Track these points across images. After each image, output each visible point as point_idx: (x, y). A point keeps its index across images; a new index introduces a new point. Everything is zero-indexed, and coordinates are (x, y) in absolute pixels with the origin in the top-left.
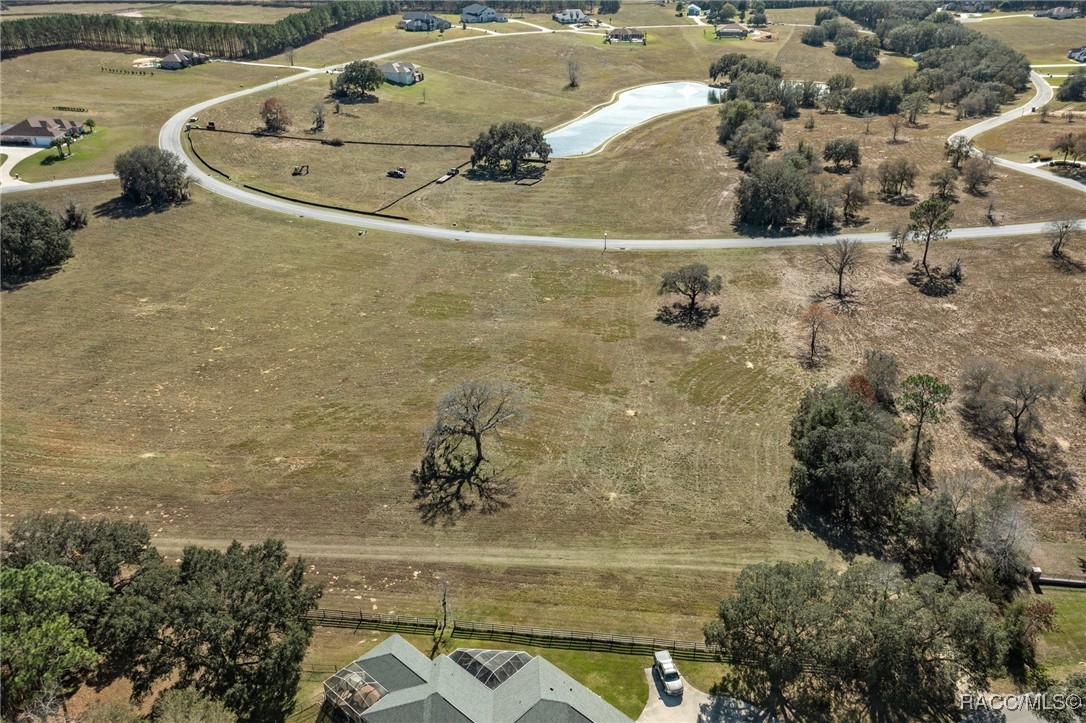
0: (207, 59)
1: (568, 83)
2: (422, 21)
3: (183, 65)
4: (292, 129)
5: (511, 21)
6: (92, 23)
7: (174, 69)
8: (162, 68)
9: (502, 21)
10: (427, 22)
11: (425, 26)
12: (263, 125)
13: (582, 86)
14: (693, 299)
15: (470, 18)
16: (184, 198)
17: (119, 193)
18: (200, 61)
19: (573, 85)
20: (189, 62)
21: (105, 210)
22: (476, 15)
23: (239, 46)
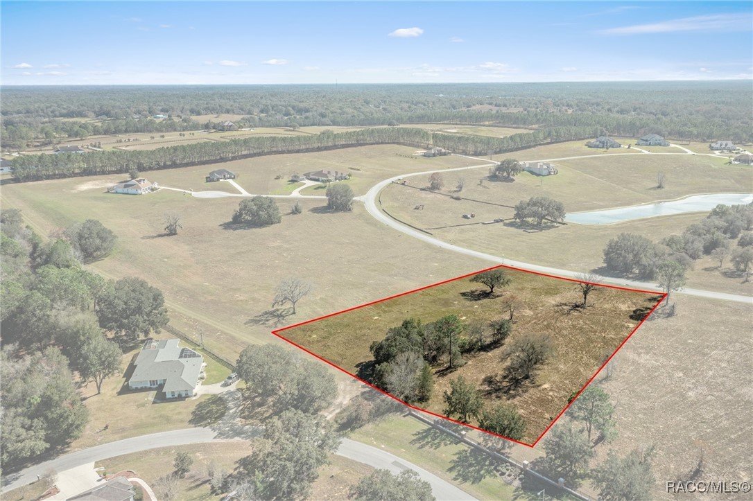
0: (449, 153)
1: (657, 185)
2: (600, 142)
3: (434, 155)
4: (443, 189)
5: (672, 145)
7: (429, 157)
8: (424, 156)
9: (665, 145)
10: (603, 143)
11: (601, 145)
12: (429, 185)
13: (667, 188)
14: (492, 289)
15: (642, 142)
16: (350, 210)
17: (325, 204)
18: (445, 154)
19: (660, 187)
20: (438, 154)
21: (315, 210)
22: (647, 141)
23: (471, 148)
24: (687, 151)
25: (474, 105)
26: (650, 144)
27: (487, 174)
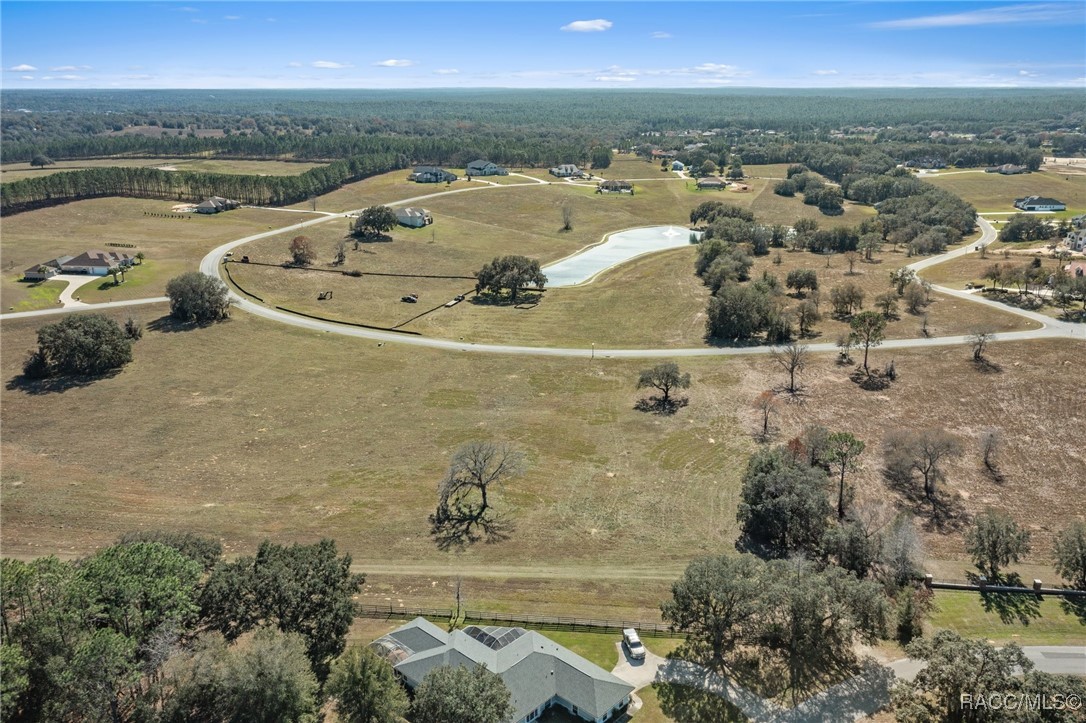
0: (238, 205)
1: (563, 226)
2: (431, 174)
3: (217, 210)
4: (316, 263)
5: (511, 174)
6: (133, 174)
7: (209, 213)
8: (199, 212)
9: (503, 174)
10: (436, 175)
11: (434, 178)
12: (292, 259)
13: (576, 229)
14: (666, 393)
16: (225, 316)
17: (168, 312)
18: (232, 207)
19: (567, 228)
20: (222, 208)
21: (156, 326)
22: (480, 169)
23: (267, 194)
24: (539, 180)
25: (125, 126)
26: (485, 175)
27: (347, 232)
